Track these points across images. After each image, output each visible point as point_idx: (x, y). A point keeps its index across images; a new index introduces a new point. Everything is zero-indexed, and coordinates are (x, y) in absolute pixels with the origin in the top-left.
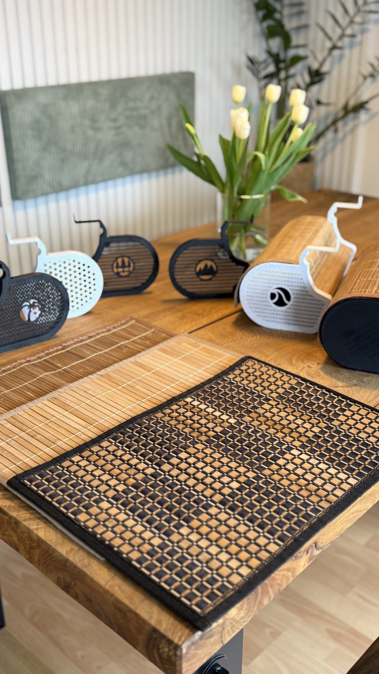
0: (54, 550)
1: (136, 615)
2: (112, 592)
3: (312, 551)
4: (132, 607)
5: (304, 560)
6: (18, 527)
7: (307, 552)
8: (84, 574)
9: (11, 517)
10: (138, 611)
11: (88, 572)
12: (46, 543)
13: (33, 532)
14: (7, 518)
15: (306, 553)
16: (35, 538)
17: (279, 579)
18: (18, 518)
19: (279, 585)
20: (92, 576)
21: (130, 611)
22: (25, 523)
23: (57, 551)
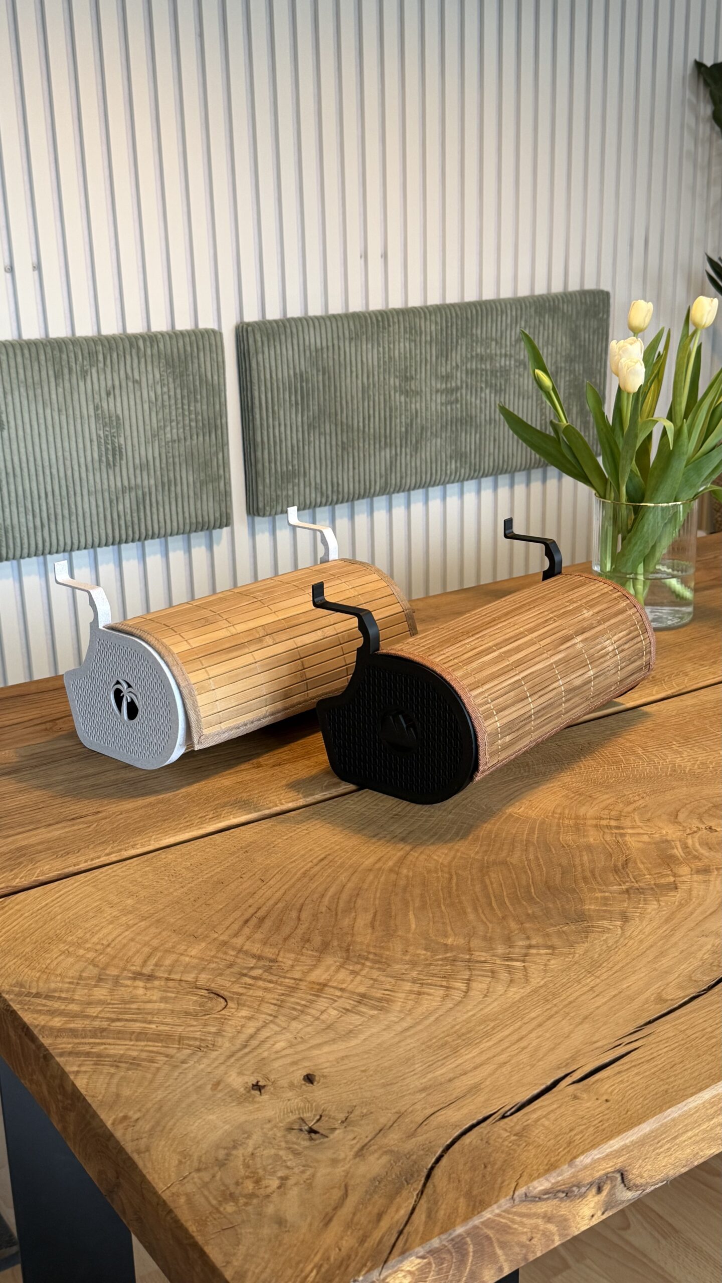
0: (95, 1115)
1: (203, 1254)
2: (172, 1205)
3: (613, 1188)
4: (199, 1239)
5: (592, 1205)
6: (47, 1065)
7: (600, 1190)
8: (134, 1165)
9: (40, 1046)
10: (208, 1249)
11: (140, 1164)
12: (84, 1099)
13: (68, 1076)
14: (33, 1047)
15: (594, 1190)
16: (69, 1089)
17: (523, 1233)
18: (50, 1049)
19: (522, 1245)
20: (144, 1172)
21: (195, 1245)
22: (58, 1059)
23: (98, 1116)
